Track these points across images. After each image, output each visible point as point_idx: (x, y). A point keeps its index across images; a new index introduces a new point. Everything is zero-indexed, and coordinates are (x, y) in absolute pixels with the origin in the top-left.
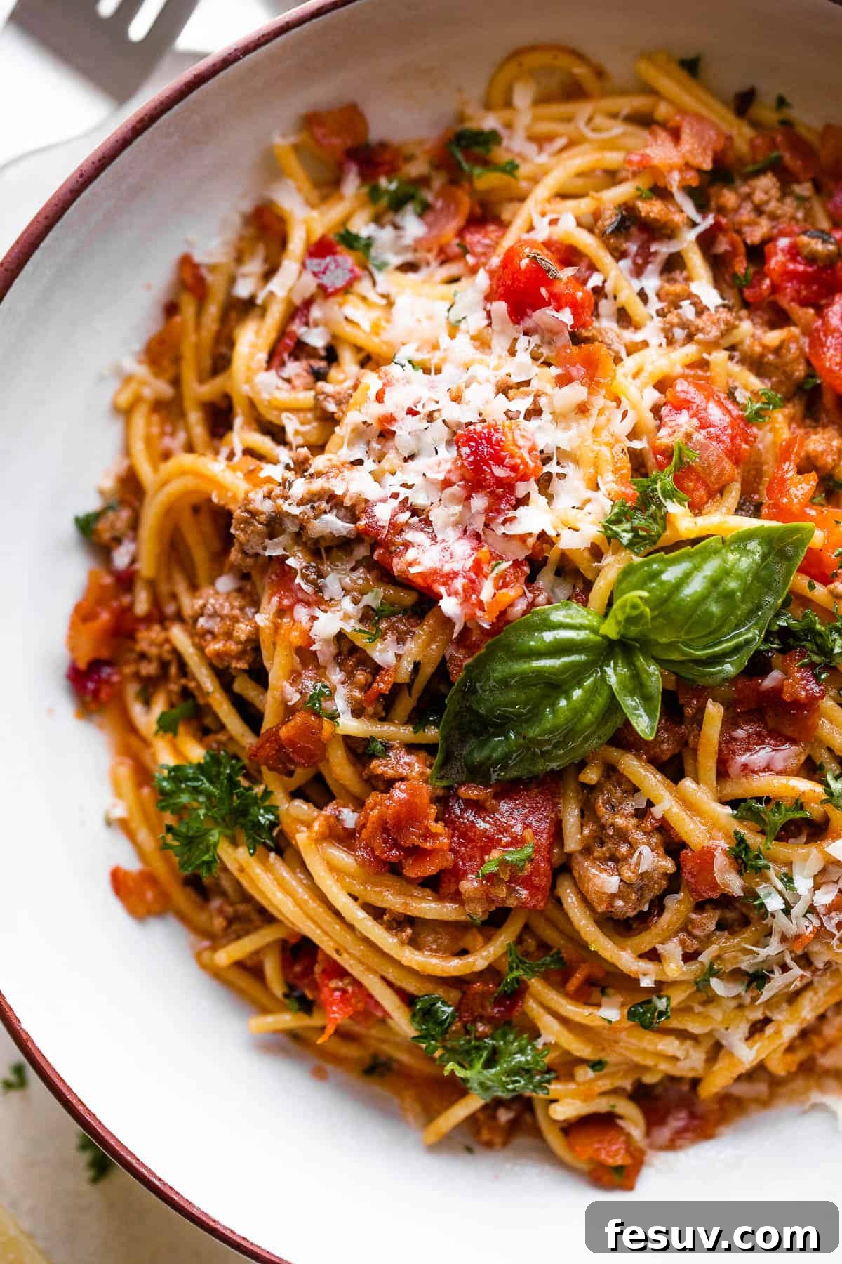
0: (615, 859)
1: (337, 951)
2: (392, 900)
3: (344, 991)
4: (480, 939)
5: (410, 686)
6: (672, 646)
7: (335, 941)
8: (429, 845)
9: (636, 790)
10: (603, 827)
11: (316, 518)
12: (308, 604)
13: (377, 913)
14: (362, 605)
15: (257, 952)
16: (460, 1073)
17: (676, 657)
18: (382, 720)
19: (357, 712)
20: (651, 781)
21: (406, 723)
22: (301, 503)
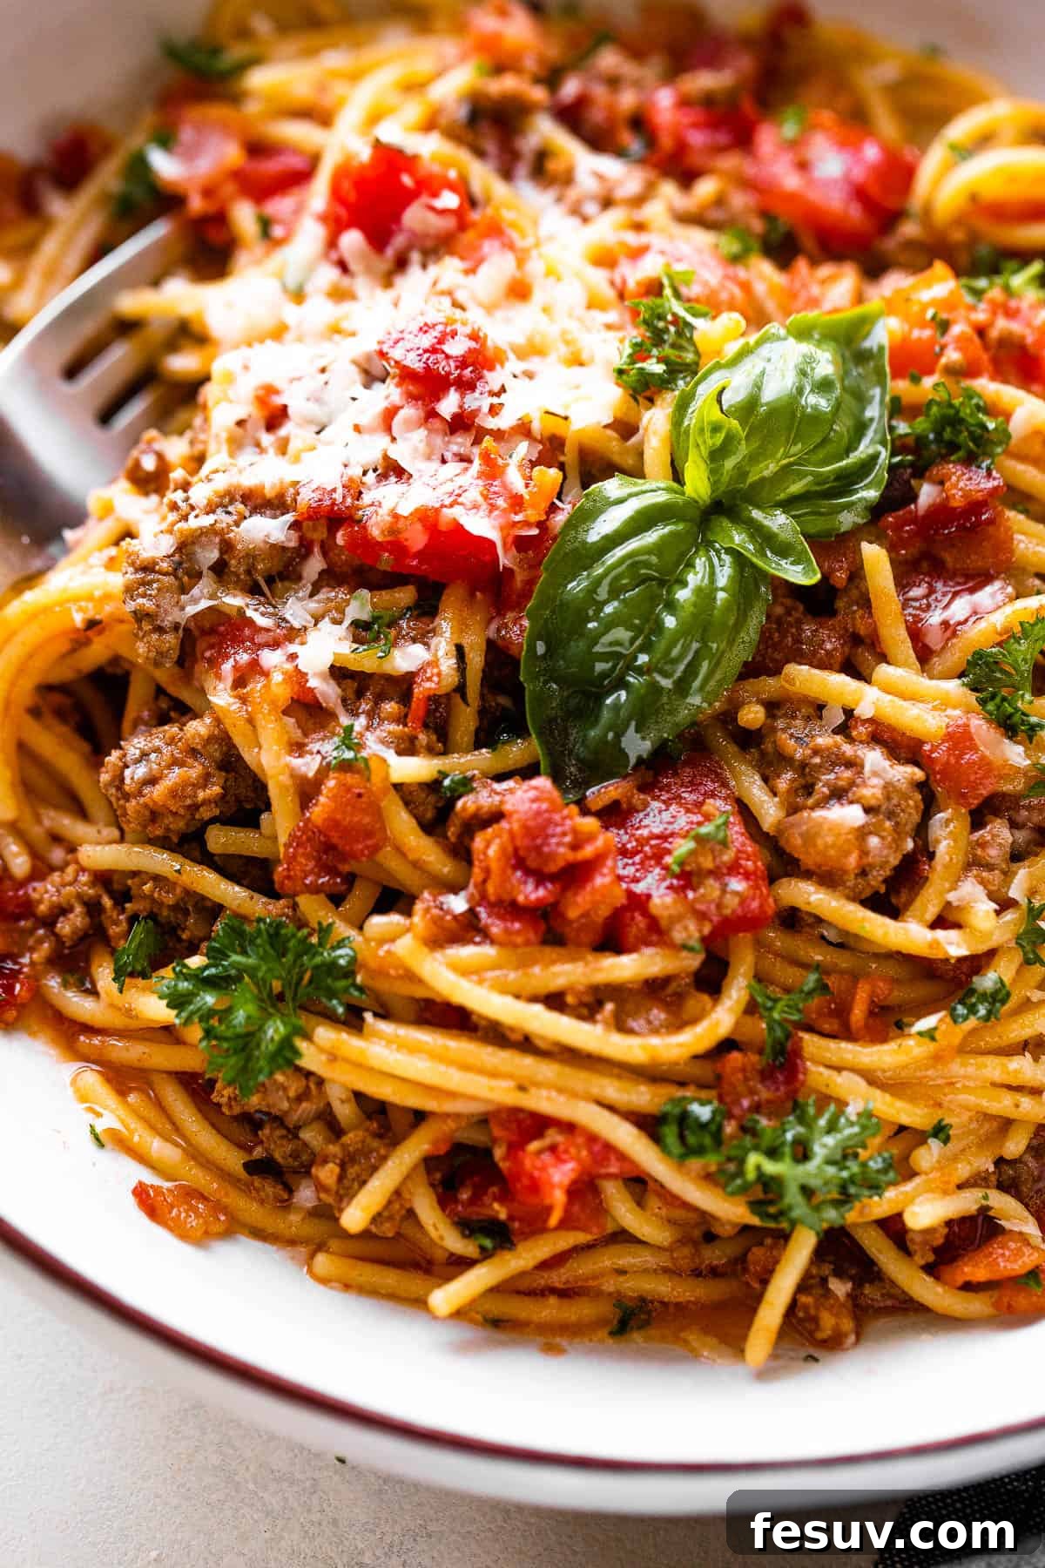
0: (839, 794)
1: (522, 1088)
2: (569, 973)
3: (553, 1149)
4: (706, 998)
5: (461, 689)
6: (786, 472)
7: (510, 1076)
8: (588, 851)
9: (820, 708)
10: (803, 767)
11: (237, 524)
12: (275, 645)
13: (554, 1001)
14: (347, 623)
15: (397, 1193)
16: (771, 1167)
17: (796, 488)
18: (445, 753)
19: (407, 748)
20: (836, 685)
21: (478, 745)
22: (210, 510)
